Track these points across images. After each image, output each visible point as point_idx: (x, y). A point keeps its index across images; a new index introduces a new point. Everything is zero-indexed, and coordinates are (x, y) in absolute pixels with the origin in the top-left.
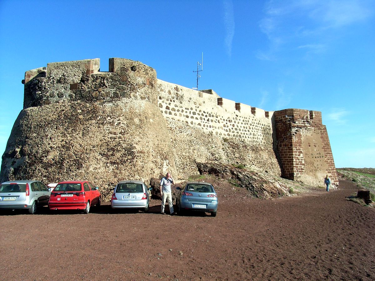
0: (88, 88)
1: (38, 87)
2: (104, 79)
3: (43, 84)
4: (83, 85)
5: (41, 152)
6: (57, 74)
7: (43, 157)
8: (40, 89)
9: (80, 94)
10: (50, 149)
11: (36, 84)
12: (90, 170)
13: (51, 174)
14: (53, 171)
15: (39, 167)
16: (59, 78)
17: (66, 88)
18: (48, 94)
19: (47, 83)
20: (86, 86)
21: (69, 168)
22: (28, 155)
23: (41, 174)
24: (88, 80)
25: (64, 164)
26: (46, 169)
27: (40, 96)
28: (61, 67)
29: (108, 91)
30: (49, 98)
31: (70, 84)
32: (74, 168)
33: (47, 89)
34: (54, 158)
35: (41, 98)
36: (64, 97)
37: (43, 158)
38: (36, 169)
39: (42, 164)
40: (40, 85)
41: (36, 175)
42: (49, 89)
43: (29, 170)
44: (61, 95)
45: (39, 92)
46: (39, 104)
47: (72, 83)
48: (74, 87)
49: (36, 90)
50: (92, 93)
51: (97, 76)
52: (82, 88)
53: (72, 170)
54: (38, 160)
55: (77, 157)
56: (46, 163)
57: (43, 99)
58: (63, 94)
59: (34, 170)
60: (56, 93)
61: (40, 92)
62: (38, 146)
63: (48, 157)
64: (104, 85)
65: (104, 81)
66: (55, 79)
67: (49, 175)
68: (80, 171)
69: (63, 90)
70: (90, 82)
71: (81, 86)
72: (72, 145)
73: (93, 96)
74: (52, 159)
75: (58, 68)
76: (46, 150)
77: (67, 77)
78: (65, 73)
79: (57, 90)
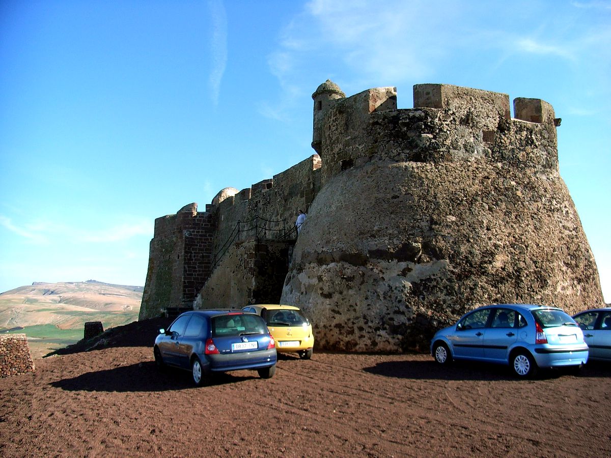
0: (511, 143)
1: (426, 125)
2: (531, 132)
3: (437, 120)
4: (503, 137)
5: (480, 254)
6: (459, 107)
7: (486, 262)
8: (431, 129)
9: (499, 152)
10: (493, 248)
11: (420, 119)
12: (558, 291)
13: (505, 296)
14: (508, 292)
15: (481, 282)
16: (463, 116)
17: (476, 137)
18: (448, 142)
19: (444, 121)
20: (508, 138)
21: (531, 286)
22: (449, 257)
23: (488, 295)
24: (509, 130)
25: (523, 279)
26: (496, 287)
27: (433, 143)
28: (465, 97)
29: (538, 155)
30: (452, 151)
31: (483, 131)
32: (536, 285)
33: (444, 132)
34: (505, 266)
35: (435, 148)
36: (476, 152)
37: (485, 265)
38: (475, 285)
39: (486, 276)
40: (431, 122)
41: (479, 298)
42: (448, 132)
43: (459, 287)
44: (468, 148)
45: (428, 135)
46: (430, 157)
47: (485, 129)
48: (487, 136)
49: (420, 131)
50: (518, 153)
51: (521, 126)
52: (501, 142)
53: (535, 290)
54: (475, 268)
55: (537, 267)
56: (493, 275)
57: (441, 150)
58: (473, 147)
59: (471, 289)
60: (461, 143)
61: (430, 136)
62: (468, 241)
63: (494, 263)
64: (532, 142)
65: (531, 136)
66: (457, 117)
67: (503, 299)
68: (546, 292)
69: (472, 140)
70: (512, 132)
71: (499, 138)
72: (526, 244)
73: (518, 159)
74: (501, 268)
75: (459, 96)
76: (487, 250)
77: (476, 116)
78: (473, 109)
79: (462, 137)
